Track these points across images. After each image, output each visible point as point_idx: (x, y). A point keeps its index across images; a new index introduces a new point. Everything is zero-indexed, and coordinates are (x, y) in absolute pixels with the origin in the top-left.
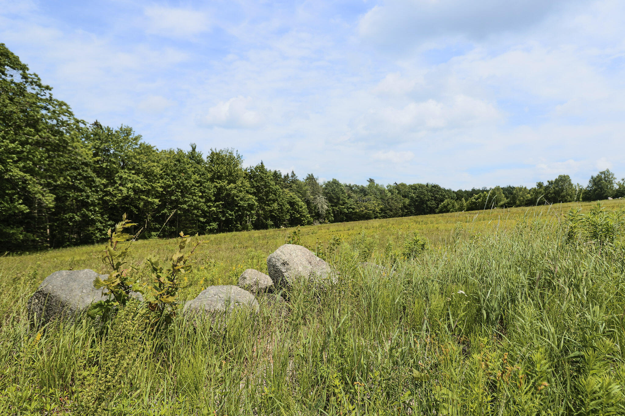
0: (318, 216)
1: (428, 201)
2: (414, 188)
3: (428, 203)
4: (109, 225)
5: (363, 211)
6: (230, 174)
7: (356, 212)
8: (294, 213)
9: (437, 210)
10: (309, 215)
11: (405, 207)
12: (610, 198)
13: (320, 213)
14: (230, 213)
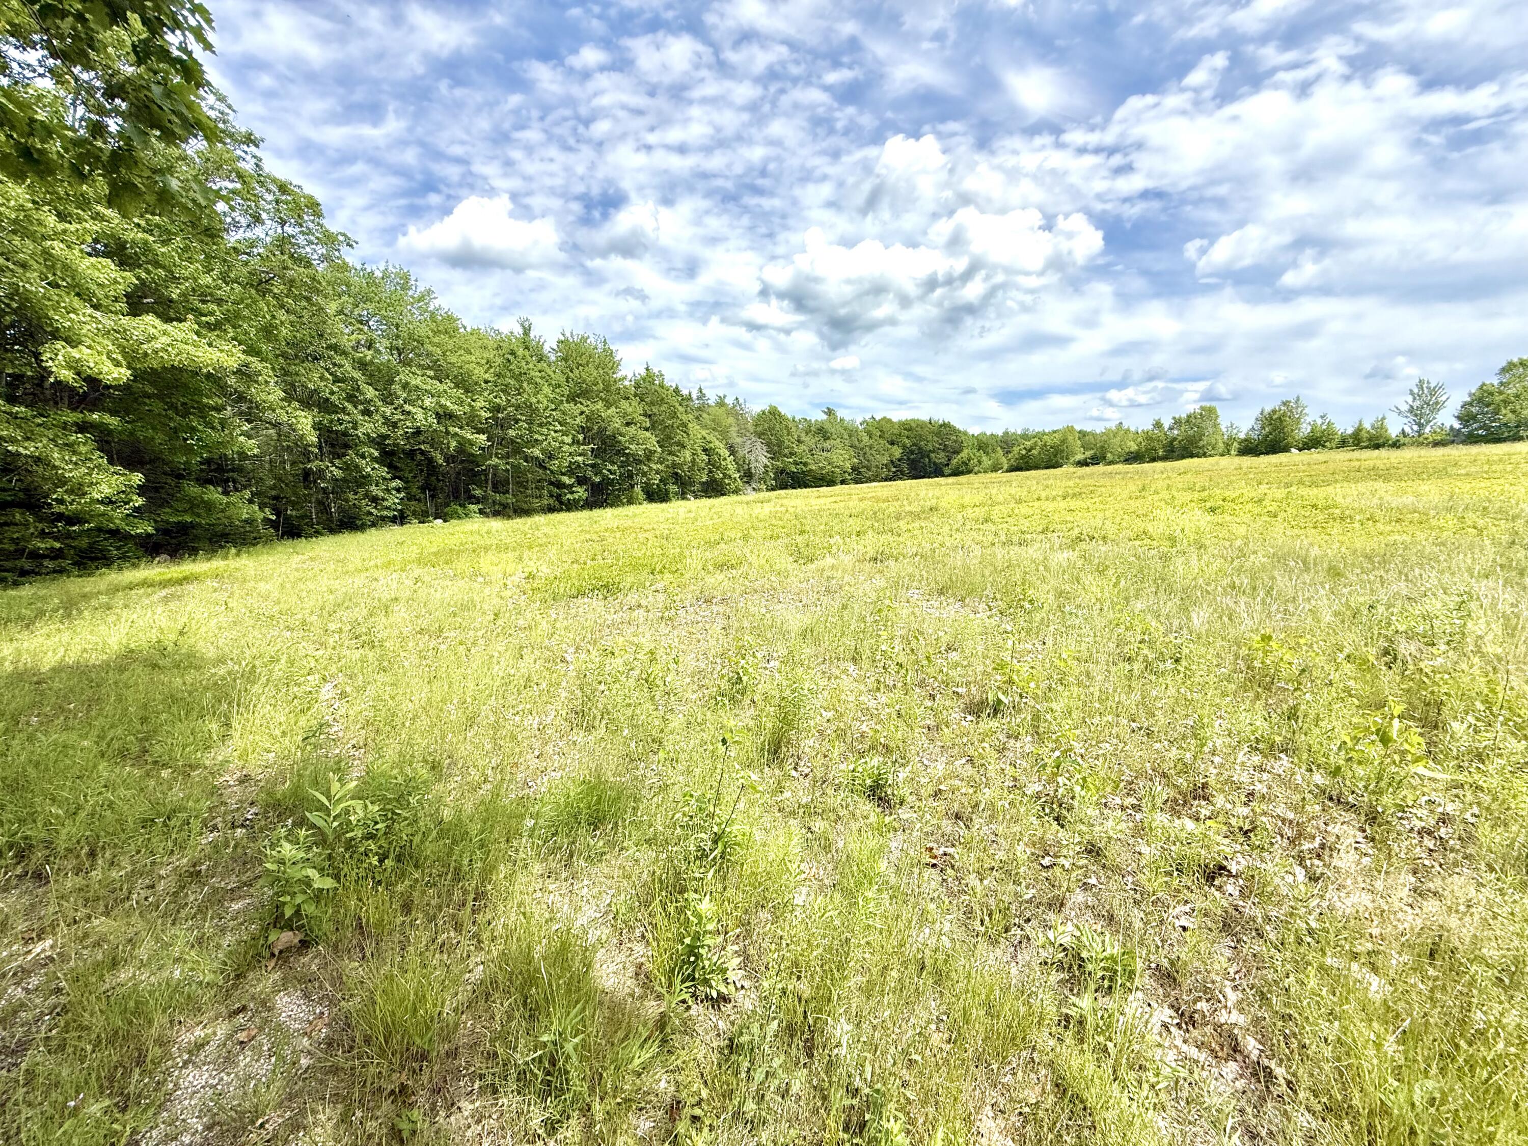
0: (748, 476)
1: (933, 452)
2: (907, 427)
3: (933, 455)
4: (394, 489)
5: (822, 469)
6: (607, 389)
7: (811, 470)
8: (711, 472)
9: (947, 471)
10: (737, 475)
11: (892, 462)
12: (1293, 450)
13: (753, 471)
14: (610, 467)
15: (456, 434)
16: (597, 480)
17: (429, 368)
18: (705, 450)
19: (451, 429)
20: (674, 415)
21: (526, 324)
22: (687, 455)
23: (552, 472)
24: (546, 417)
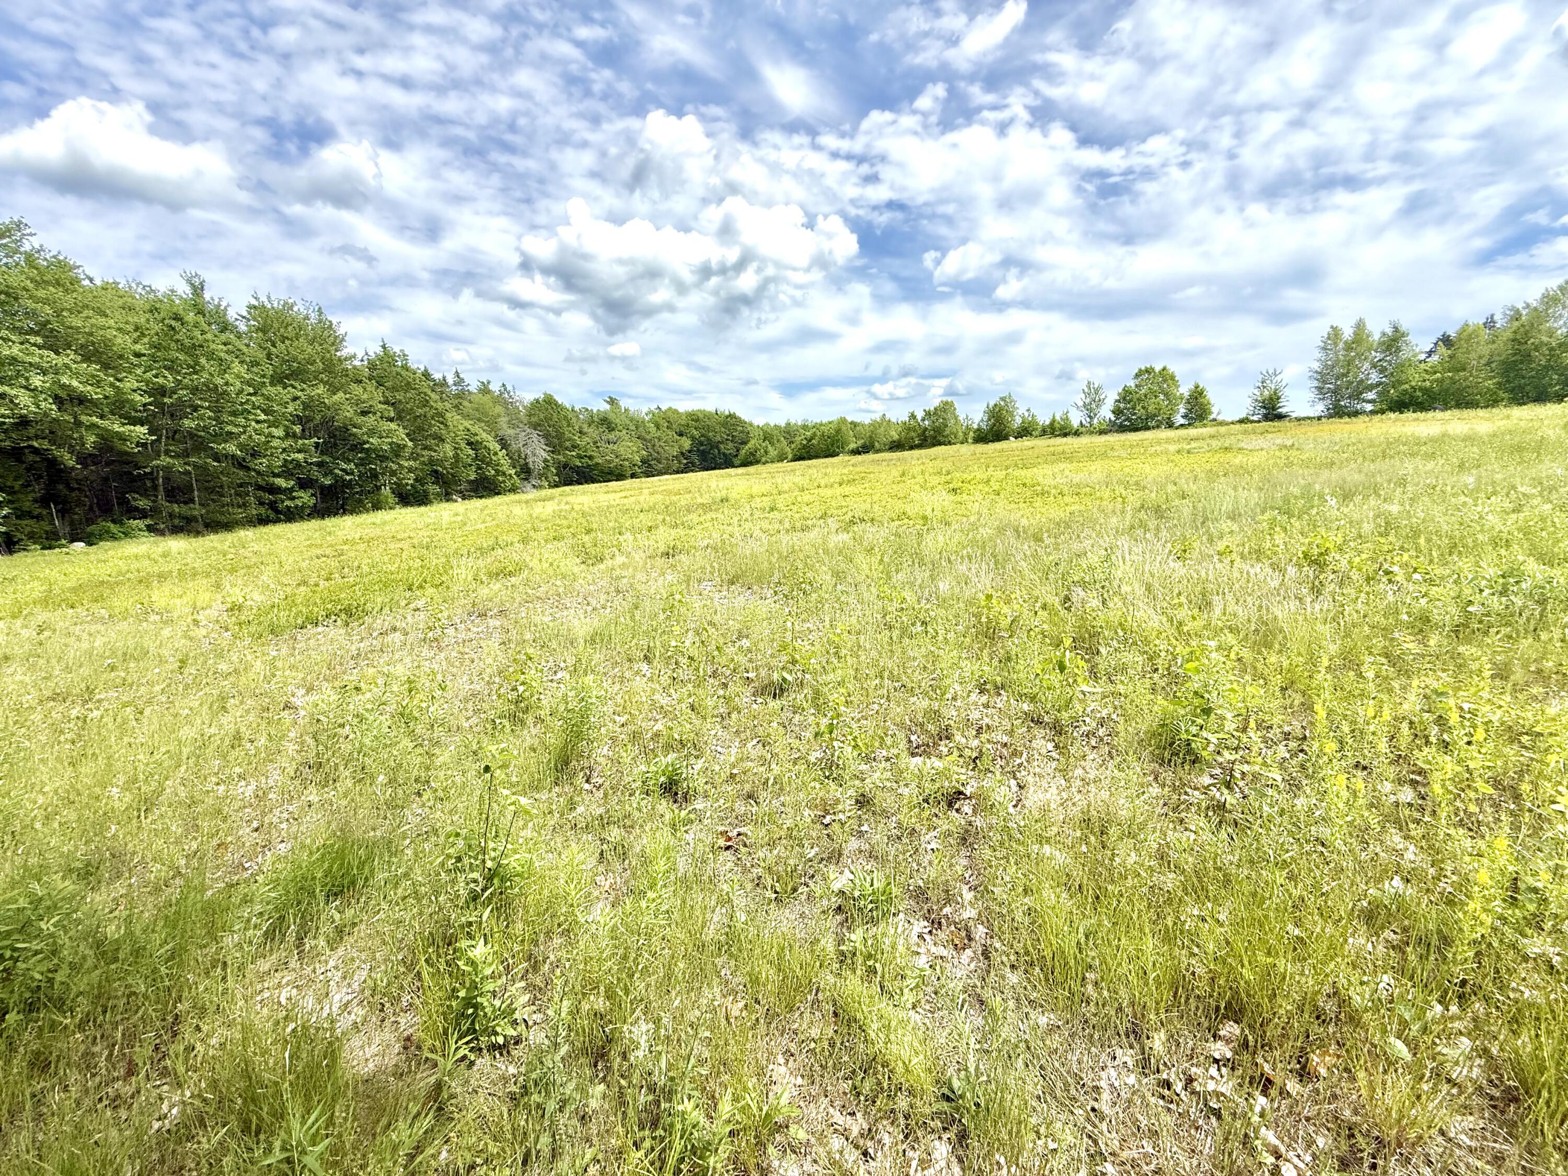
0: (526, 472)
1: (722, 442)
2: (695, 418)
3: (722, 446)
5: (609, 462)
6: (329, 370)
7: (598, 464)
8: (480, 469)
9: (737, 461)
10: (513, 472)
11: (682, 453)
13: (531, 466)
14: (345, 466)
15: (94, 426)
16: (328, 482)
17: (31, 332)
18: (470, 444)
19: (84, 418)
20: (425, 403)
21: (197, 282)
22: (448, 450)
23: (259, 473)
24: (242, 404)
